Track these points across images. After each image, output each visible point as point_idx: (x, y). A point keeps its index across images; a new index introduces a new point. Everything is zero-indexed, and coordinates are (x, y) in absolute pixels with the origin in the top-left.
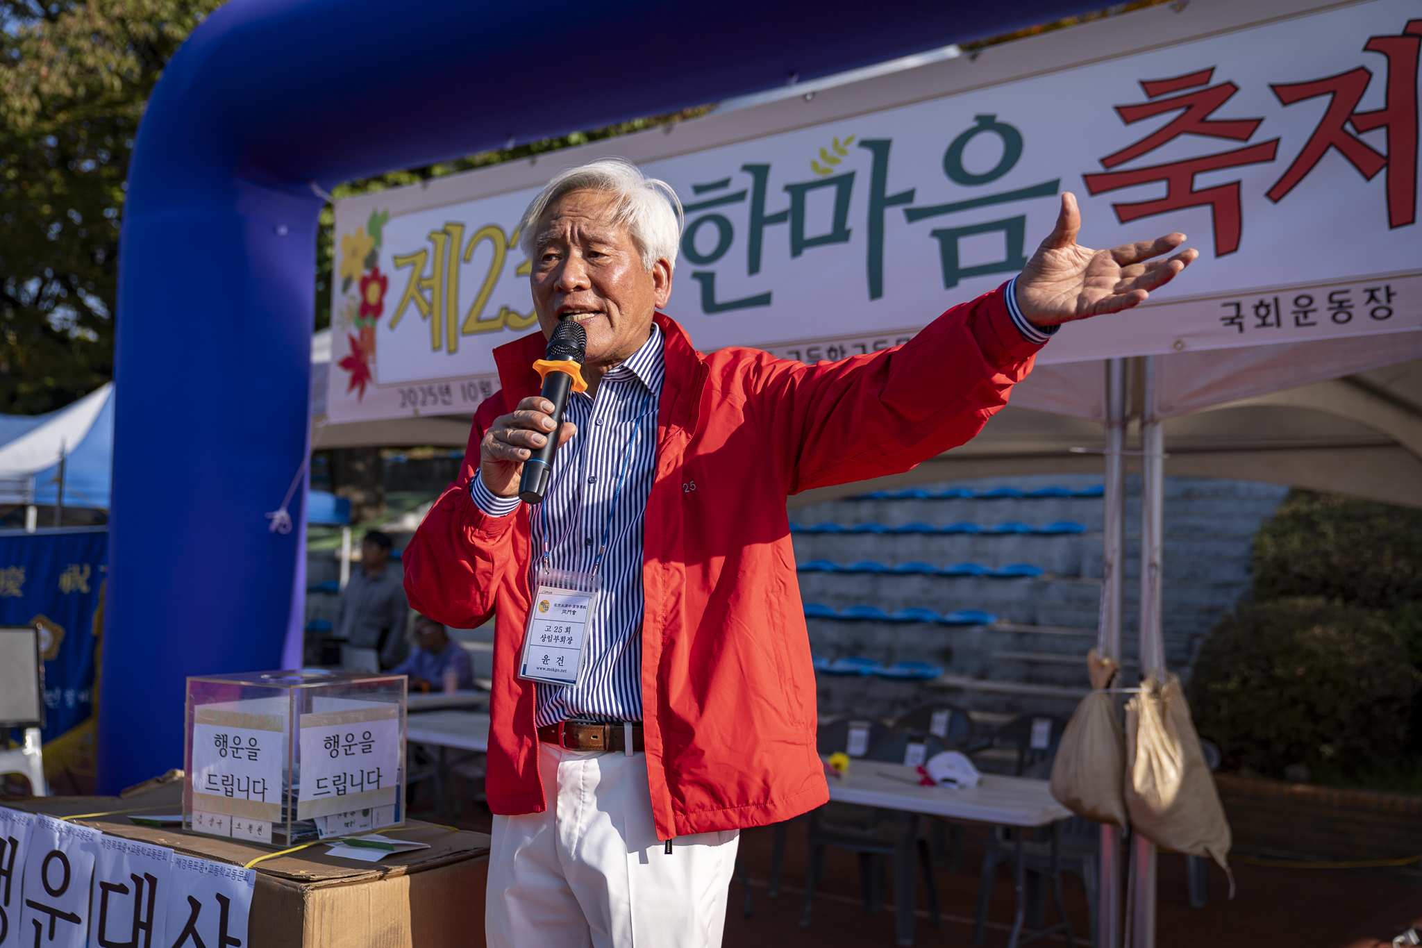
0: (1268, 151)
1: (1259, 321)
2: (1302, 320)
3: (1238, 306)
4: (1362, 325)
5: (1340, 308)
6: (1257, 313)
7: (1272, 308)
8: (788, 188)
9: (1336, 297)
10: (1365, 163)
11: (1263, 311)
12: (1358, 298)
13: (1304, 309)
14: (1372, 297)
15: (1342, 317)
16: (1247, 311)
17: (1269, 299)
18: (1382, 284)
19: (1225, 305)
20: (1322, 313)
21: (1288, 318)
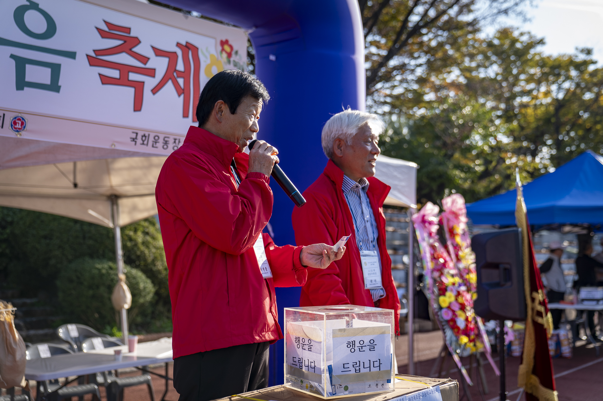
0: (153, 73)
1: (142, 143)
2: (154, 145)
3: (137, 134)
5: (166, 143)
6: (142, 139)
7: (147, 138)
10: (178, 91)
11: (144, 139)
12: (171, 141)
13: (156, 141)
14: (175, 142)
15: (165, 147)
16: (139, 137)
17: (147, 134)
18: (177, 137)
19: (133, 133)
20: (161, 144)
21: (150, 143)
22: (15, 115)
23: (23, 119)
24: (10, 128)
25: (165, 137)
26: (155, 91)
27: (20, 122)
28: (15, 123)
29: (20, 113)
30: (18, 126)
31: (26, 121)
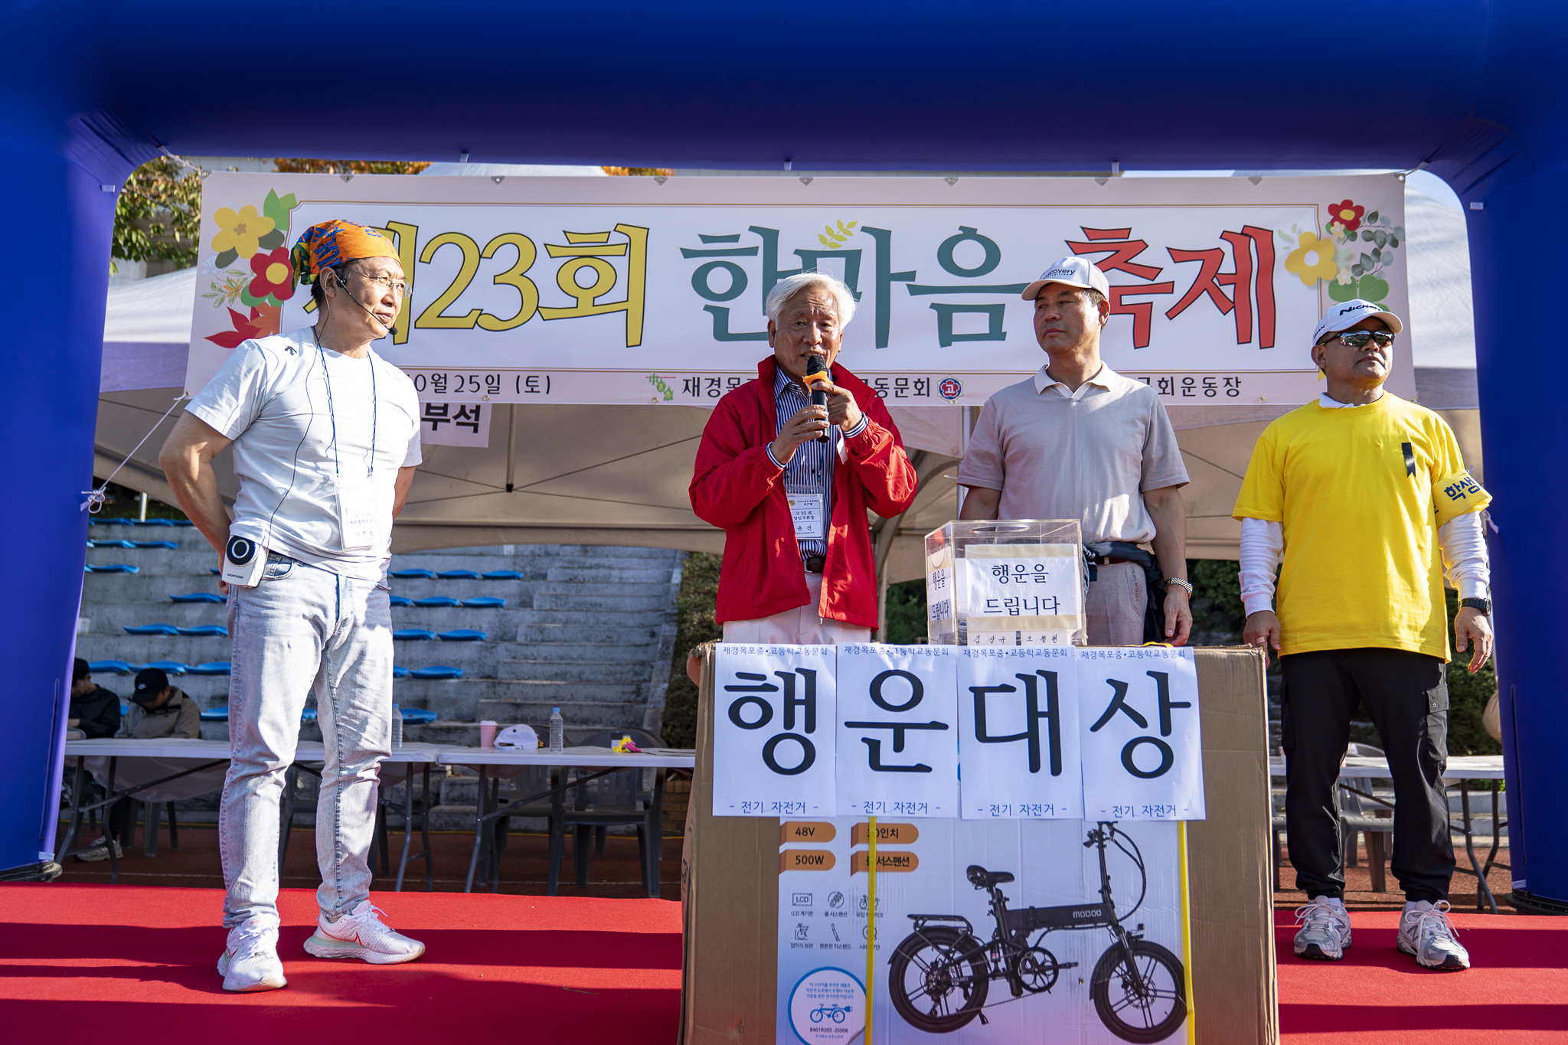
0: (1168, 288)
1: (1161, 391)
2: (1187, 393)
4: (1222, 399)
5: (1210, 388)
6: (1160, 385)
7: (1169, 383)
8: (797, 252)
9: (1207, 381)
10: (1223, 305)
11: (1163, 385)
12: (1220, 382)
13: (1188, 387)
14: (1228, 383)
15: (1210, 393)
17: (1167, 378)
18: (1233, 376)
20: (1199, 389)
21: (1178, 390)
22: (943, 377)
23: (956, 382)
25: (1206, 379)
26: (1172, 314)
27: (952, 386)
28: (945, 388)
29: (950, 374)
30: (950, 391)
31: (961, 383)
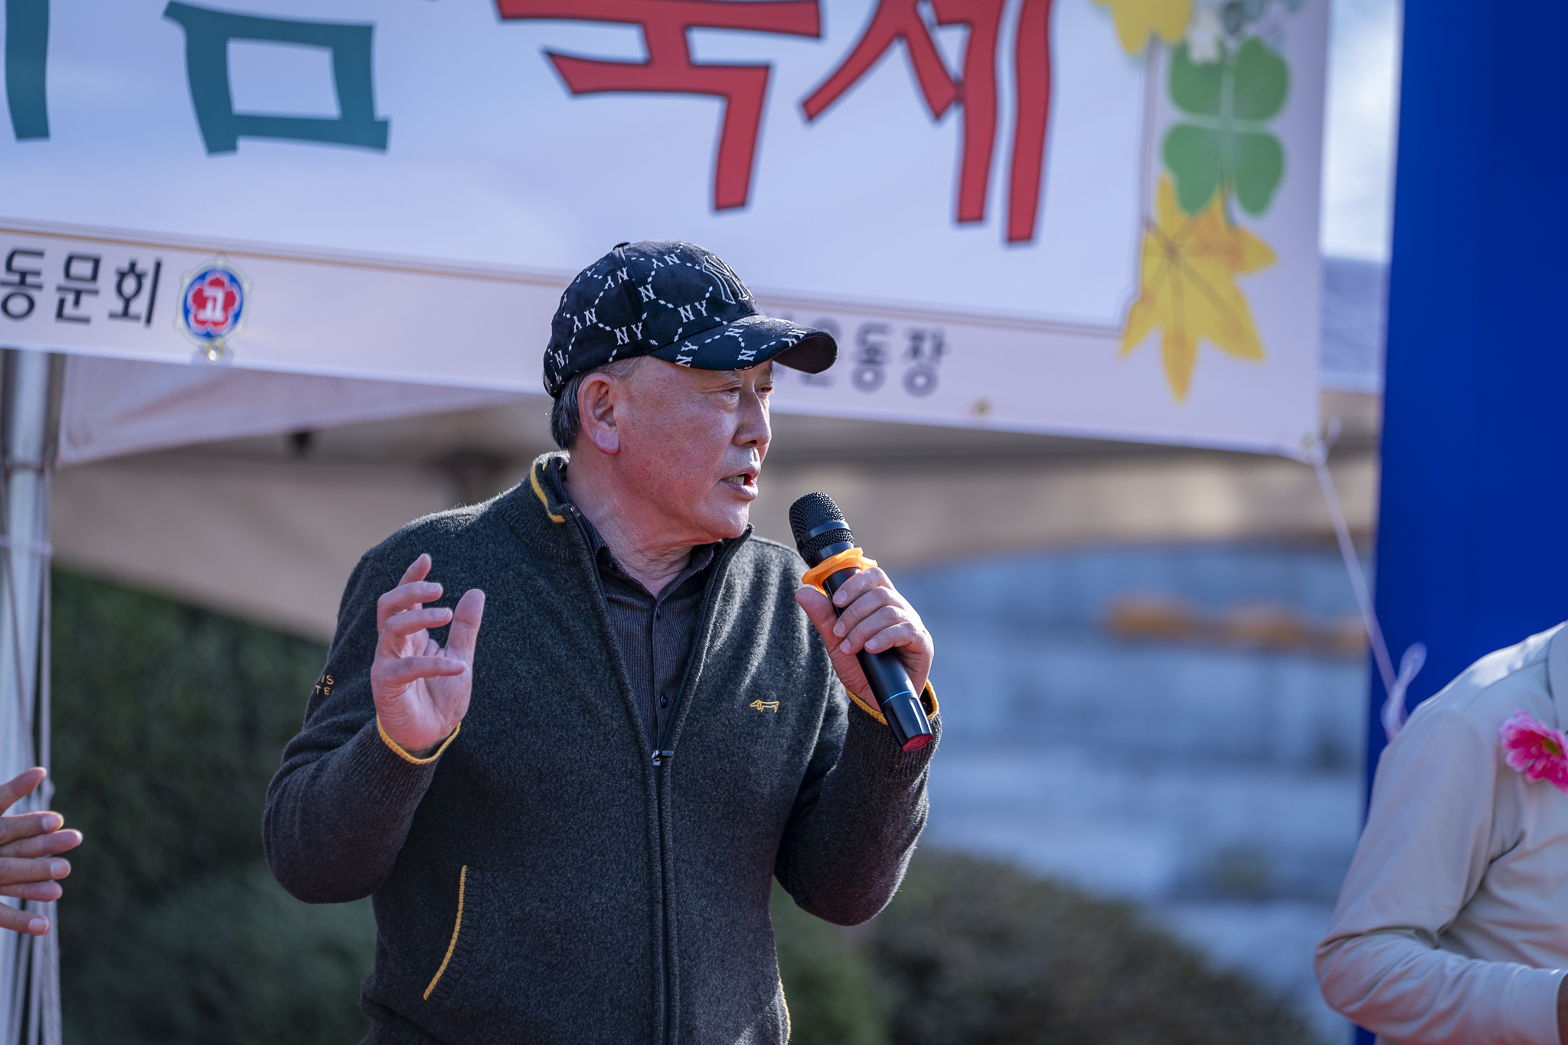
4: (891, 402)
5: (870, 360)
9: (867, 339)
10: (937, 91)
14: (915, 348)
15: (868, 376)
18: (927, 326)
20: (845, 362)
22: (197, 263)
23: (233, 280)
24: (181, 320)
25: (866, 330)
26: (818, 104)
27: (220, 295)
28: (200, 300)
29: (222, 253)
30: (213, 312)
31: (246, 287)
